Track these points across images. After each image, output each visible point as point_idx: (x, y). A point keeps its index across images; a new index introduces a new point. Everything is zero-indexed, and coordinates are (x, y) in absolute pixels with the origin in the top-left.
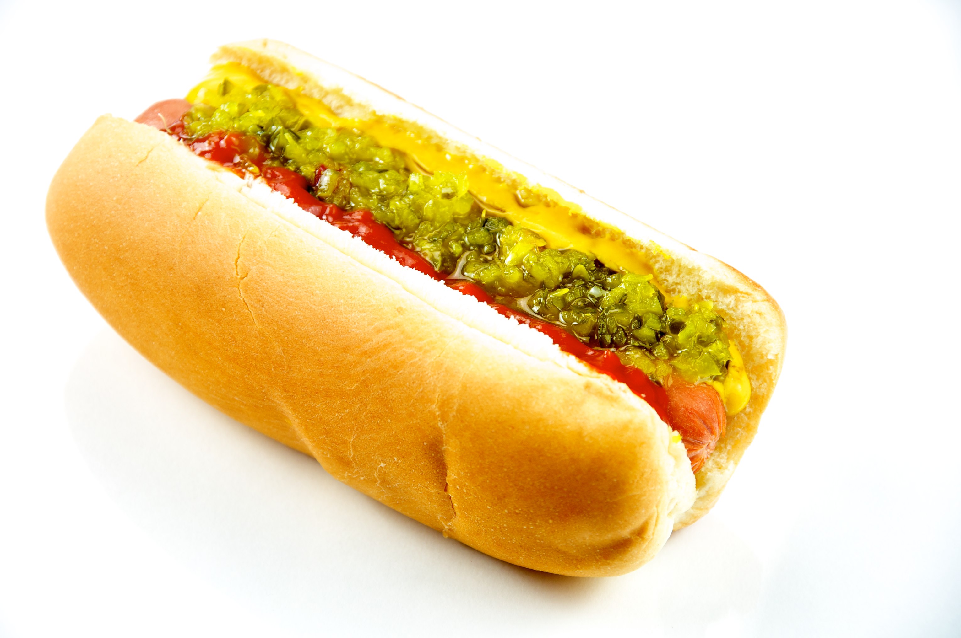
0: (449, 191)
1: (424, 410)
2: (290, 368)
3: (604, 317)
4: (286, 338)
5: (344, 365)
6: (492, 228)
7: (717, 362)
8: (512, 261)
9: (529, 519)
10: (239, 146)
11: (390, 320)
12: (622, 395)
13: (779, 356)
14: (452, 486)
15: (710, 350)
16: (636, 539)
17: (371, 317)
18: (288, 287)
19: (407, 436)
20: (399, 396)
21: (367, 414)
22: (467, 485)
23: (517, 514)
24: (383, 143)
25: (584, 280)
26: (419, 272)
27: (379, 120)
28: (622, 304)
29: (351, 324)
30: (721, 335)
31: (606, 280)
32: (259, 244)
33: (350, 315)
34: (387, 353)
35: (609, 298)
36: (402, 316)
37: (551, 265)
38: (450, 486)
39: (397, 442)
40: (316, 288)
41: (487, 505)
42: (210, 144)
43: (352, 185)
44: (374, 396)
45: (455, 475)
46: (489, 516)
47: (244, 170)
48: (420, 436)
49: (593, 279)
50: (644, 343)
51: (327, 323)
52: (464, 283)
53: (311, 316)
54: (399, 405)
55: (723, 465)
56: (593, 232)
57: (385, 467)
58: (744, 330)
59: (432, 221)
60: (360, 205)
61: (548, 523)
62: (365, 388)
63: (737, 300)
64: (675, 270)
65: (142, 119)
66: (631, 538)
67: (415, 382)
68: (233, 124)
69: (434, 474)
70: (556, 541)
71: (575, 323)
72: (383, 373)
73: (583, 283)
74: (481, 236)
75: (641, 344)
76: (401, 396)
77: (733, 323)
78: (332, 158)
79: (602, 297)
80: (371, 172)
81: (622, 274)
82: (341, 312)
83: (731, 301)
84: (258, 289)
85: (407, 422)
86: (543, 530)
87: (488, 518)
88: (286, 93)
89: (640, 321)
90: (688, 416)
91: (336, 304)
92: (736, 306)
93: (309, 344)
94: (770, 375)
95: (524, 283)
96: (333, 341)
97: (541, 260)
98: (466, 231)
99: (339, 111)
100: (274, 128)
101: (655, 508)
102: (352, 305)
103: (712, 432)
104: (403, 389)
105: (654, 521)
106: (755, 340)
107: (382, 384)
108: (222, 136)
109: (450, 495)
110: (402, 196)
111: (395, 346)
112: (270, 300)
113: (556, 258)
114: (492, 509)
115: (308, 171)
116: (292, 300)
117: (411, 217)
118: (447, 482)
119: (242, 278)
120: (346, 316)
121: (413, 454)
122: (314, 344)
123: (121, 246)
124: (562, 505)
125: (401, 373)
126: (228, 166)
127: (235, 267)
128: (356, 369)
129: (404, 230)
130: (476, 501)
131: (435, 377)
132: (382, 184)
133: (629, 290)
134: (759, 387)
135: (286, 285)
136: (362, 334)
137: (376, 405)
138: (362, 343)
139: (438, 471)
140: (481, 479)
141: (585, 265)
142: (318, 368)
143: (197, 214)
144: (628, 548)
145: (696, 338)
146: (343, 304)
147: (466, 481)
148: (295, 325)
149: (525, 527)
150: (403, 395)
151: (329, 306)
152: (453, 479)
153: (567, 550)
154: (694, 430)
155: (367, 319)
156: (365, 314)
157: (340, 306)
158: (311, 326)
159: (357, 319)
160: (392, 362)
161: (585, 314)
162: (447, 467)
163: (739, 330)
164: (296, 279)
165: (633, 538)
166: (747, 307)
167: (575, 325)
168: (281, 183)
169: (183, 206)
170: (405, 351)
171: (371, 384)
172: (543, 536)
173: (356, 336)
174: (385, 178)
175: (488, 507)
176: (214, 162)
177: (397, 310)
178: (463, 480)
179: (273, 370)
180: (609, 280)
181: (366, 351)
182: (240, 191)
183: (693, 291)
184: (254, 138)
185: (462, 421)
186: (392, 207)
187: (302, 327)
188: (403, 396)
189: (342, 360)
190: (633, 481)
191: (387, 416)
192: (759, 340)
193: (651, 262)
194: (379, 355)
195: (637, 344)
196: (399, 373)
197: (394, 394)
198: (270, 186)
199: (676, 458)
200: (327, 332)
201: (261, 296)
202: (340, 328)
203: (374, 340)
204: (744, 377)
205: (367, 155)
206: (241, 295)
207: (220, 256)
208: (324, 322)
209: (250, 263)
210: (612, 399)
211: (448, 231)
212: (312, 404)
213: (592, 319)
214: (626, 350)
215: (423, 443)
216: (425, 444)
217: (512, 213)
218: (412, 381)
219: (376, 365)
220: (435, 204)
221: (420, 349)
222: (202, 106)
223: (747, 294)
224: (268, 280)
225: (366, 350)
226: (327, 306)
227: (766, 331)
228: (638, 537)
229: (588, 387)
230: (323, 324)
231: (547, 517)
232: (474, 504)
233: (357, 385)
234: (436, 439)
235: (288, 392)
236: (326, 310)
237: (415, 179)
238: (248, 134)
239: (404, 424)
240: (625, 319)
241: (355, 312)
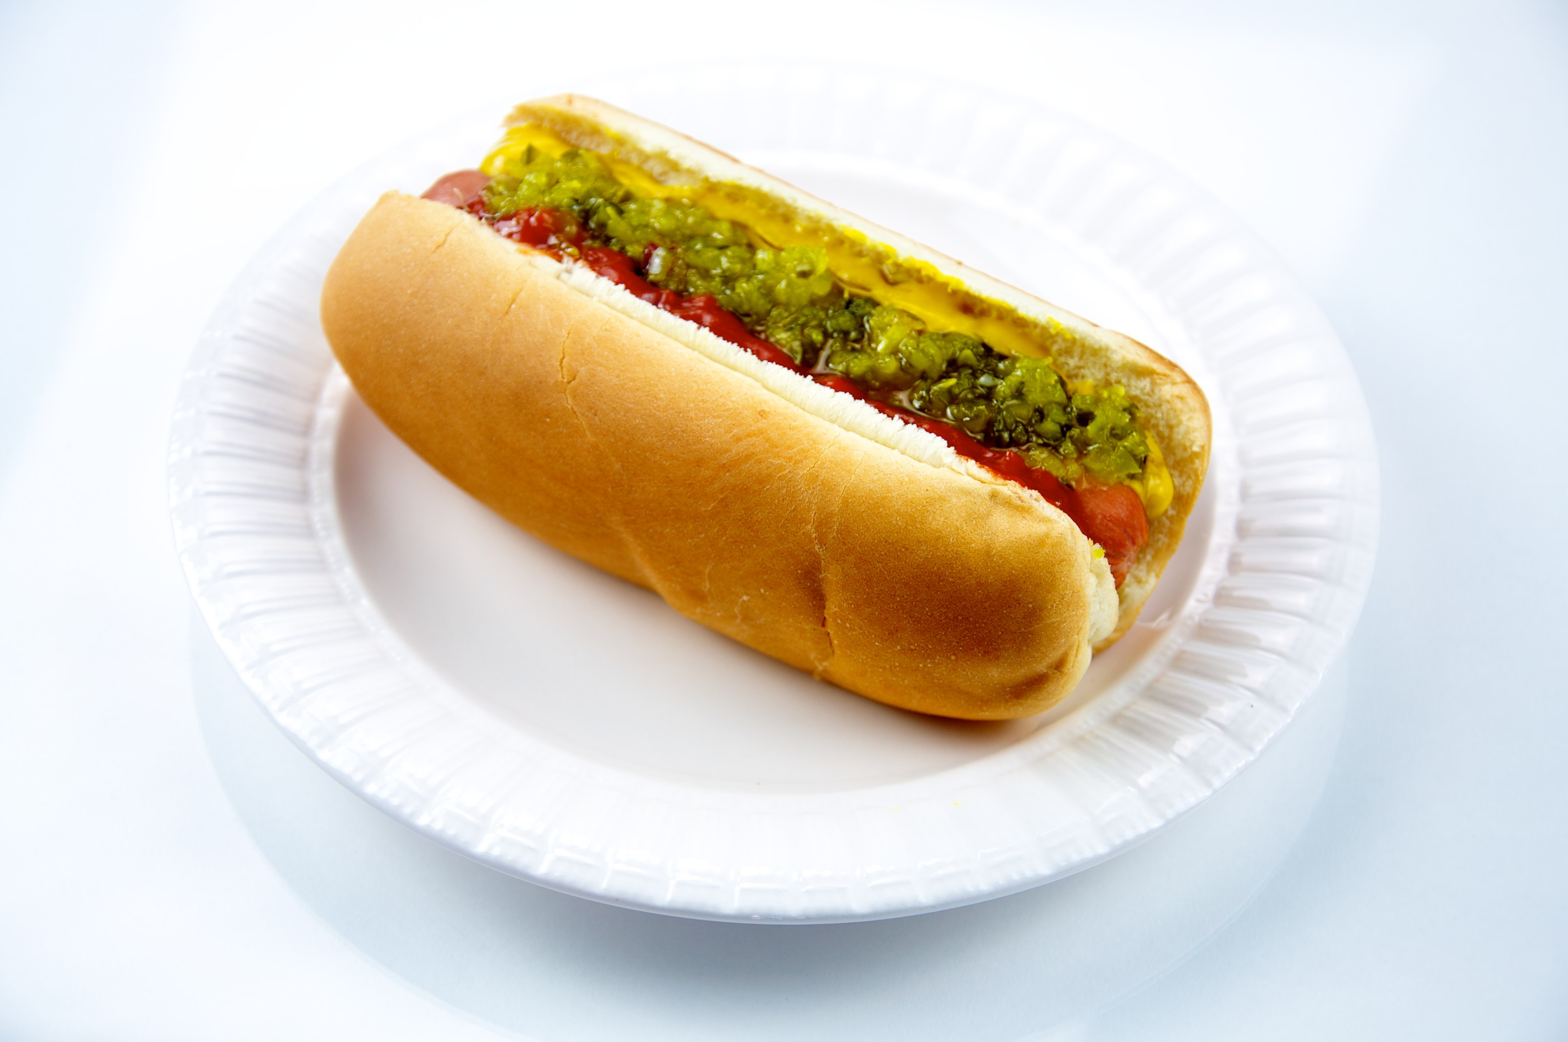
0: (806, 268)
1: (797, 532)
2: (632, 487)
3: (1000, 411)
4: (626, 451)
5: (698, 482)
6: (857, 310)
7: (1135, 457)
8: (886, 348)
9: (926, 655)
10: (554, 224)
11: (751, 426)
12: (1035, 504)
13: (1206, 448)
14: (831, 620)
15: (1126, 444)
16: (1054, 673)
17: (729, 423)
18: (626, 390)
19: (777, 563)
20: (766, 516)
21: (727, 539)
22: (851, 619)
23: (912, 650)
24: (720, 213)
25: (971, 367)
26: (781, 367)
27: (712, 188)
28: (1019, 393)
29: (705, 433)
30: (1137, 426)
31: (997, 366)
32: (587, 340)
33: (703, 422)
34: (750, 465)
35: (1003, 387)
36: (765, 421)
37: (932, 351)
38: (829, 620)
39: (765, 570)
40: (660, 390)
41: (875, 641)
42: (518, 223)
43: (688, 266)
44: (735, 518)
45: (835, 607)
46: (877, 654)
47: (561, 253)
48: (792, 562)
49: (982, 365)
50: (1048, 439)
51: (675, 433)
52: (831, 378)
53: (655, 424)
54: (766, 527)
55: (1144, 579)
56: (976, 310)
57: (749, 601)
58: (1163, 418)
59: (787, 306)
60: (700, 289)
61: (950, 659)
62: (724, 508)
63: (1153, 383)
64: (1077, 351)
65: (431, 195)
66: (1047, 672)
67: (786, 499)
68: (544, 197)
69: (810, 607)
70: (958, 680)
71: (968, 419)
72: (746, 489)
73: (970, 371)
74: (845, 321)
75: (1046, 441)
76: (768, 516)
77: (1150, 410)
78: (662, 235)
79: (996, 386)
80: (710, 249)
81: (1015, 359)
82: (692, 418)
83: (1145, 386)
84: (589, 394)
85: (776, 546)
86: (944, 668)
87: (876, 656)
88: (600, 159)
89: (1041, 414)
90: (1107, 525)
91: (685, 408)
92: (1153, 391)
93: (654, 458)
94: (1196, 472)
95: (901, 374)
96: (683, 453)
97: (921, 346)
98: (827, 315)
99: (662, 178)
100: (593, 200)
101: (1076, 636)
102: (704, 410)
103: (1134, 543)
104: (771, 508)
105: (1075, 651)
106: (1176, 430)
107: (745, 503)
108: (532, 212)
109: (829, 630)
110: (749, 278)
111: (759, 457)
112: (604, 407)
113: (938, 343)
114: (881, 645)
115: (634, 250)
116: (631, 406)
117: (762, 301)
118: (826, 616)
119: (569, 382)
120: (697, 423)
121: (784, 584)
122: (660, 458)
123: (419, 348)
124: (967, 638)
125: (768, 489)
126: (542, 249)
127: (559, 368)
128: (712, 486)
129: (755, 317)
130: (861, 637)
131: (810, 492)
132: (725, 262)
133: (1027, 378)
134: (1183, 485)
135: (623, 388)
136: (718, 444)
137: (738, 528)
138: (719, 454)
139: (814, 603)
140: (868, 610)
141: (972, 350)
142: (665, 486)
143: (510, 307)
144: (1044, 684)
145: (1109, 430)
146: (693, 409)
147: (849, 614)
148: (636, 436)
149: (921, 665)
150: (771, 514)
151: (677, 412)
152: (833, 612)
153: (970, 690)
154: (1114, 541)
155: (723, 426)
156: (721, 420)
157: (689, 411)
158: (656, 437)
159: (712, 426)
160: (756, 476)
161: (979, 406)
162: (826, 598)
163: (1156, 418)
164: (634, 381)
165: (1049, 672)
166: (1167, 391)
167: (967, 421)
168: (606, 266)
169: (492, 298)
170: (772, 462)
171: (732, 503)
172: (943, 675)
173: (711, 447)
174: (727, 256)
175: (877, 644)
176: (524, 244)
177: (759, 413)
178: (845, 613)
179: (610, 490)
180: (1001, 366)
181: (724, 464)
182: (558, 277)
183: (1100, 375)
184: (570, 214)
185: (844, 543)
186: (738, 290)
187: (645, 438)
188: (771, 516)
189: (695, 476)
190: (1052, 606)
191: (752, 541)
192: (1182, 429)
193: (1048, 343)
194: (740, 468)
195: (1040, 441)
196: (765, 489)
197: (760, 514)
198: (594, 270)
199: (1099, 576)
200: (676, 442)
201: (593, 403)
202: (691, 438)
203: (733, 451)
204: (1165, 473)
205: (702, 230)
206: (569, 402)
207: (540, 356)
208: (671, 431)
209: (578, 363)
210: (1022, 510)
211: (806, 316)
212: (659, 529)
213: (987, 413)
214: (1028, 450)
215: (797, 570)
216: (799, 572)
217: (879, 292)
218: (782, 498)
219: (737, 480)
220: (790, 284)
221: (790, 459)
222: (503, 177)
223: (1165, 375)
224: (601, 383)
225: (724, 462)
226: (674, 411)
227: (1190, 419)
228: (1056, 671)
229: (994, 496)
230: (670, 433)
231: (949, 652)
232: (859, 640)
233: (714, 505)
234: (813, 565)
235: (629, 515)
236: (673, 417)
237: (763, 256)
238: (562, 209)
239: (773, 549)
240: (1024, 412)
241: (708, 417)
